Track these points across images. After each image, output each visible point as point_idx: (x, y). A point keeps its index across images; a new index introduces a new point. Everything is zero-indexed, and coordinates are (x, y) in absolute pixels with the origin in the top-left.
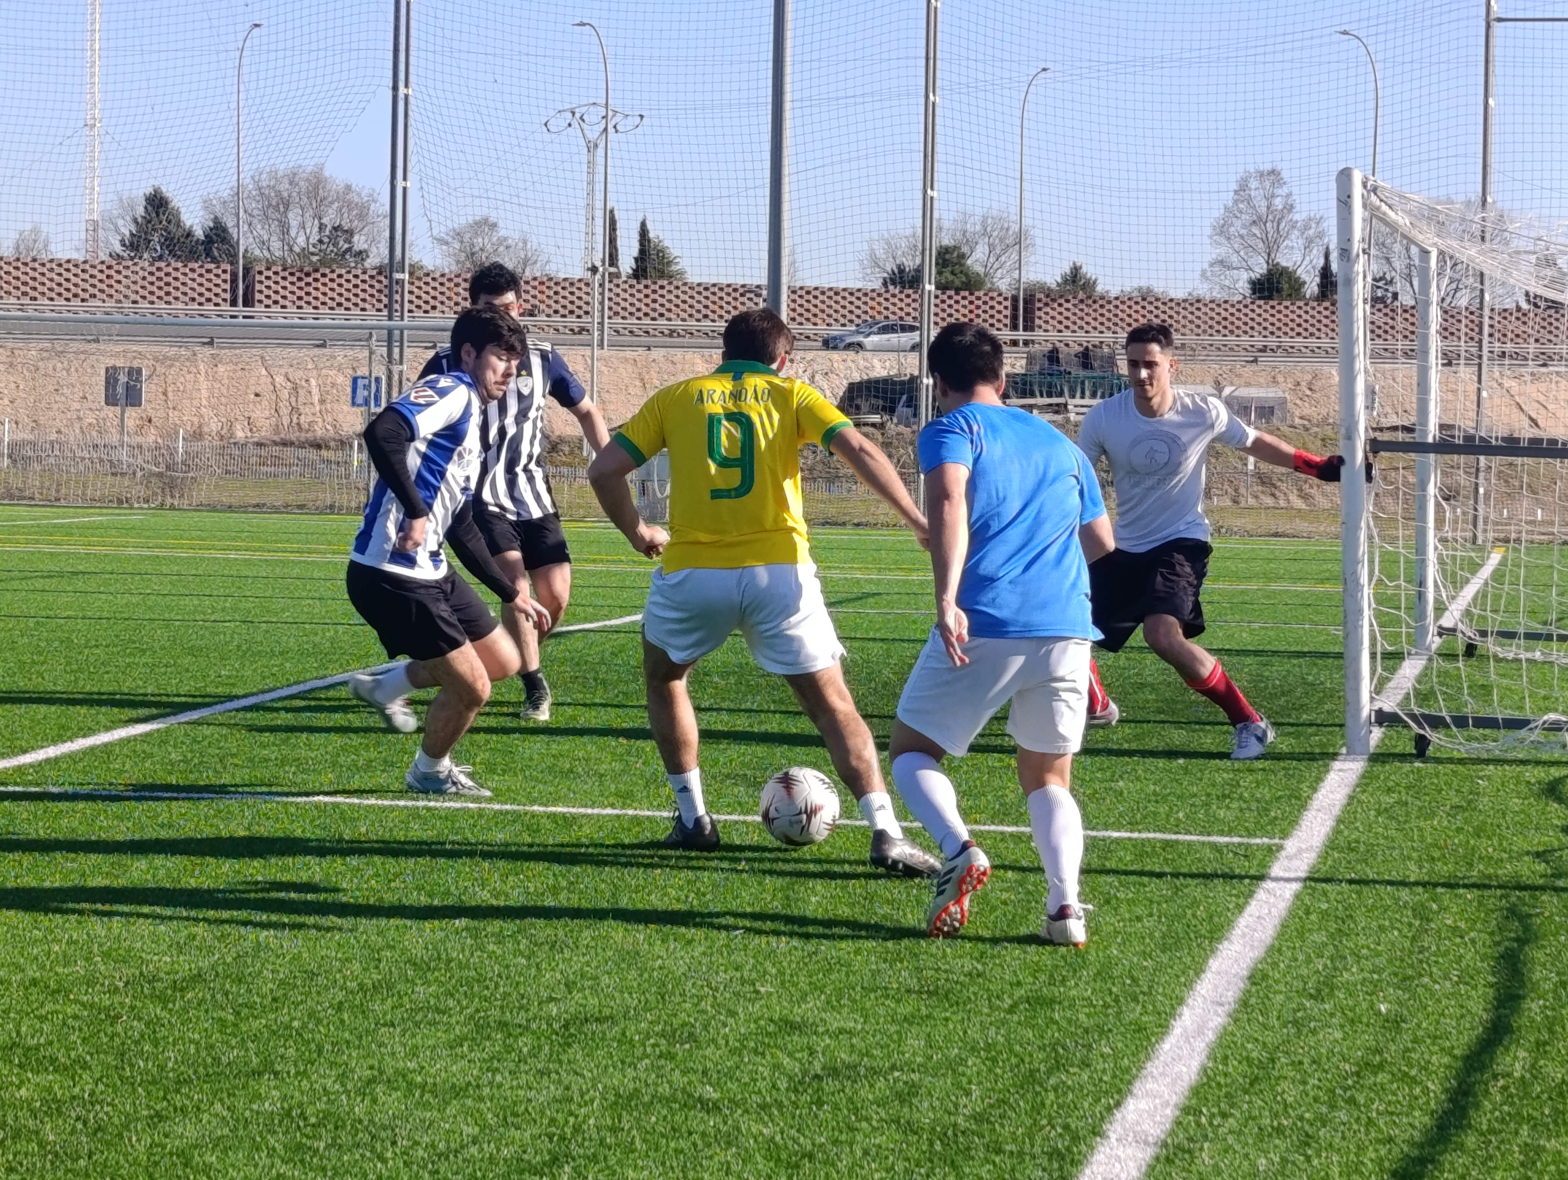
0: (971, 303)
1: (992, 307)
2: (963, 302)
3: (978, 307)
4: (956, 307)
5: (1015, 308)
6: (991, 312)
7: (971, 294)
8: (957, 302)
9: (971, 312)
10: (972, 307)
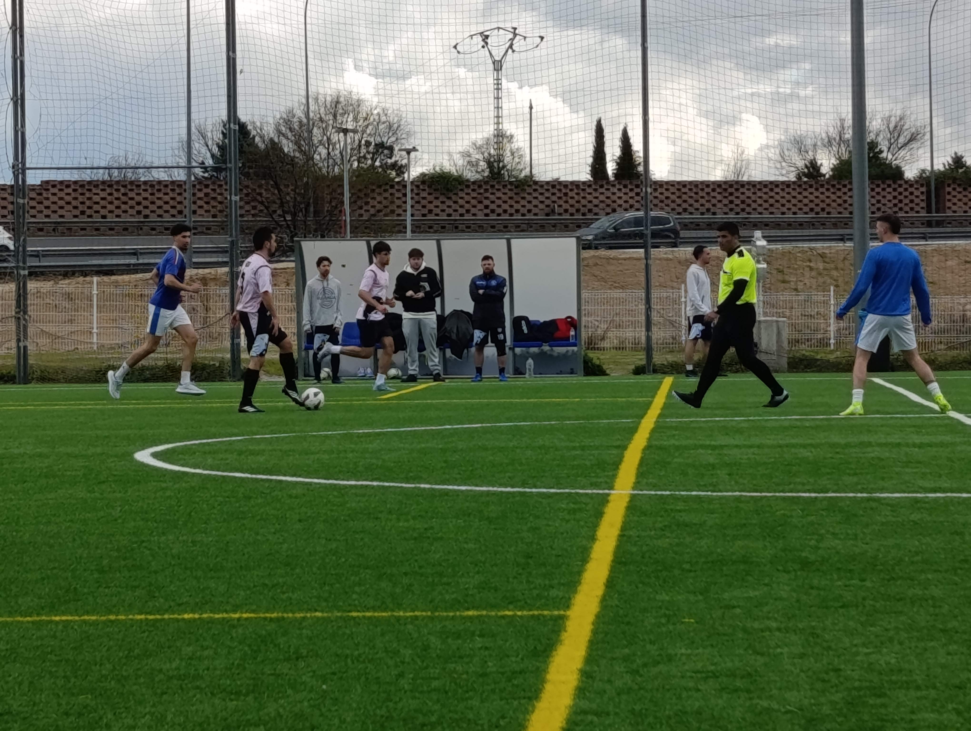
0: (895, 190)
1: (911, 193)
2: (889, 190)
3: (900, 194)
4: (883, 193)
5: (929, 192)
6: (911, 197)
7: (894, 183)
8: (884, 189)
9: (895, 197)
10: (896, 194)
